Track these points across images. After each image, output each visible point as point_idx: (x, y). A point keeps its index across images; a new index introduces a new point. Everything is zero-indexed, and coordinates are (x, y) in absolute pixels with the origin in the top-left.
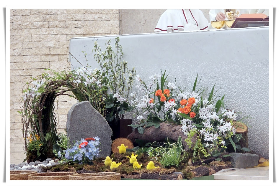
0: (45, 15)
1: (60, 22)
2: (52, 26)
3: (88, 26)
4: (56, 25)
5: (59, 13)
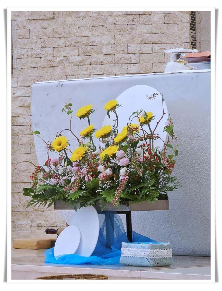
0: (85, 46)
1: (106, 56)
2: (94, 61)
3: (146, 61)
4: (101, 61)
5: (105, 42)
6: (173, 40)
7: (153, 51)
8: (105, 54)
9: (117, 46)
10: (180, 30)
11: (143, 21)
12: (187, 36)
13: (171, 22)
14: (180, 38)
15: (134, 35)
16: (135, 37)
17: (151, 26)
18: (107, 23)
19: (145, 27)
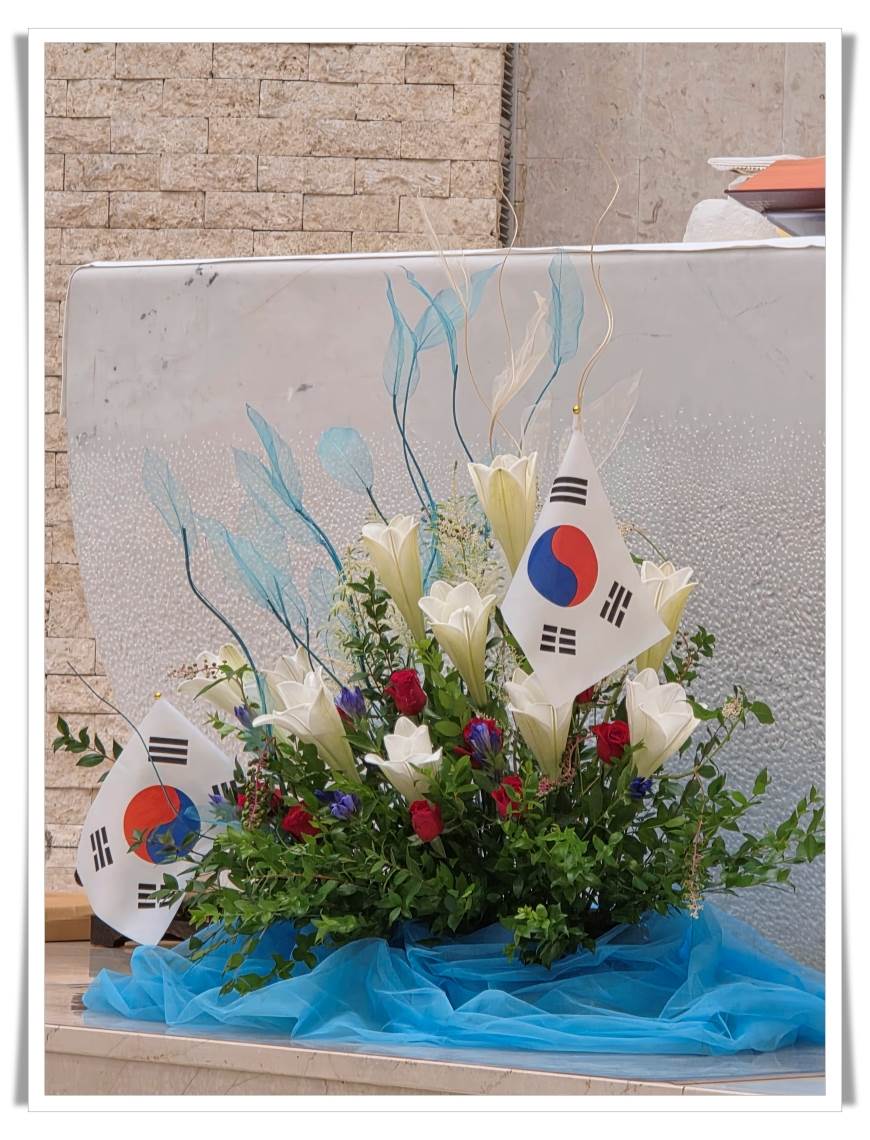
0: (92, 152)
1: (175, 196)
2: (126, 216)
3: (327, 223)
4: (150, 213)
5: (169, 144)
6: (436, 148)
7: (358, 188)
8: (170, 187)
9: (216, 161)
10: (466, 112)
11: (323, 69)
12: (492, 135)
13: (431, 78)
14: (465, 141)
15: (286, 123)
16: (289, 128)
17: (351, 90)
18: (183, 71)
19: (331, 92)
